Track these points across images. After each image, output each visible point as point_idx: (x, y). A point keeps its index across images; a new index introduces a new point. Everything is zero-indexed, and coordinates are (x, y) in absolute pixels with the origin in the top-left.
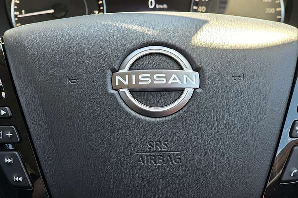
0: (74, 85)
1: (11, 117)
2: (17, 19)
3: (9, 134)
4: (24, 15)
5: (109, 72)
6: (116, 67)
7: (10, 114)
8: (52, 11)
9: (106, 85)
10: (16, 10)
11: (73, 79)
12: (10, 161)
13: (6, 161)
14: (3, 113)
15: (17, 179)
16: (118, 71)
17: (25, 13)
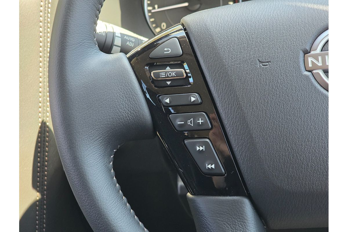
0: (266, 68)
1: (201, 103)
2: (150, 14)
3: (200, 121)
4: (157, 10)
5: (301, 54)
6: (308, 48)
7: (200, 101)
8: (186, 4)
9: (299, 67)
10: (149, 5)
11: (264, 62)
12: (201, 148)
13: (198, 148)
14: (193, 99)
15: (210, 166)
16: (310, 53)
17: (159, 8)
